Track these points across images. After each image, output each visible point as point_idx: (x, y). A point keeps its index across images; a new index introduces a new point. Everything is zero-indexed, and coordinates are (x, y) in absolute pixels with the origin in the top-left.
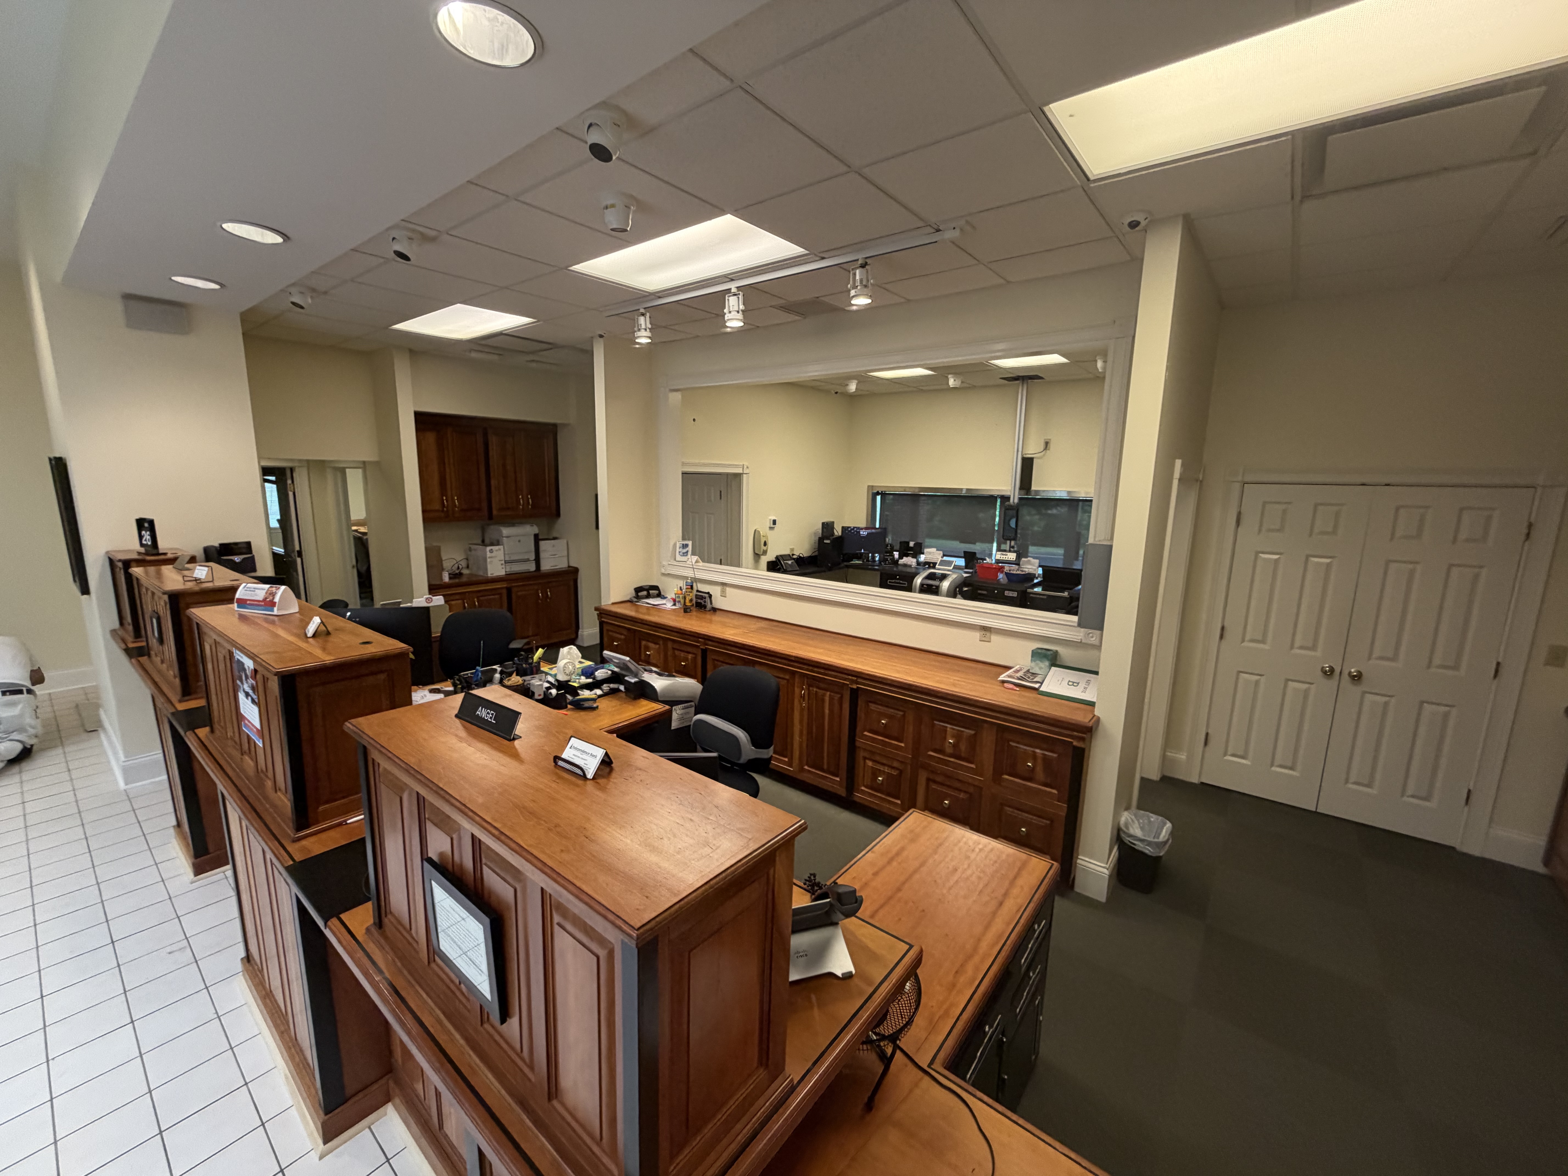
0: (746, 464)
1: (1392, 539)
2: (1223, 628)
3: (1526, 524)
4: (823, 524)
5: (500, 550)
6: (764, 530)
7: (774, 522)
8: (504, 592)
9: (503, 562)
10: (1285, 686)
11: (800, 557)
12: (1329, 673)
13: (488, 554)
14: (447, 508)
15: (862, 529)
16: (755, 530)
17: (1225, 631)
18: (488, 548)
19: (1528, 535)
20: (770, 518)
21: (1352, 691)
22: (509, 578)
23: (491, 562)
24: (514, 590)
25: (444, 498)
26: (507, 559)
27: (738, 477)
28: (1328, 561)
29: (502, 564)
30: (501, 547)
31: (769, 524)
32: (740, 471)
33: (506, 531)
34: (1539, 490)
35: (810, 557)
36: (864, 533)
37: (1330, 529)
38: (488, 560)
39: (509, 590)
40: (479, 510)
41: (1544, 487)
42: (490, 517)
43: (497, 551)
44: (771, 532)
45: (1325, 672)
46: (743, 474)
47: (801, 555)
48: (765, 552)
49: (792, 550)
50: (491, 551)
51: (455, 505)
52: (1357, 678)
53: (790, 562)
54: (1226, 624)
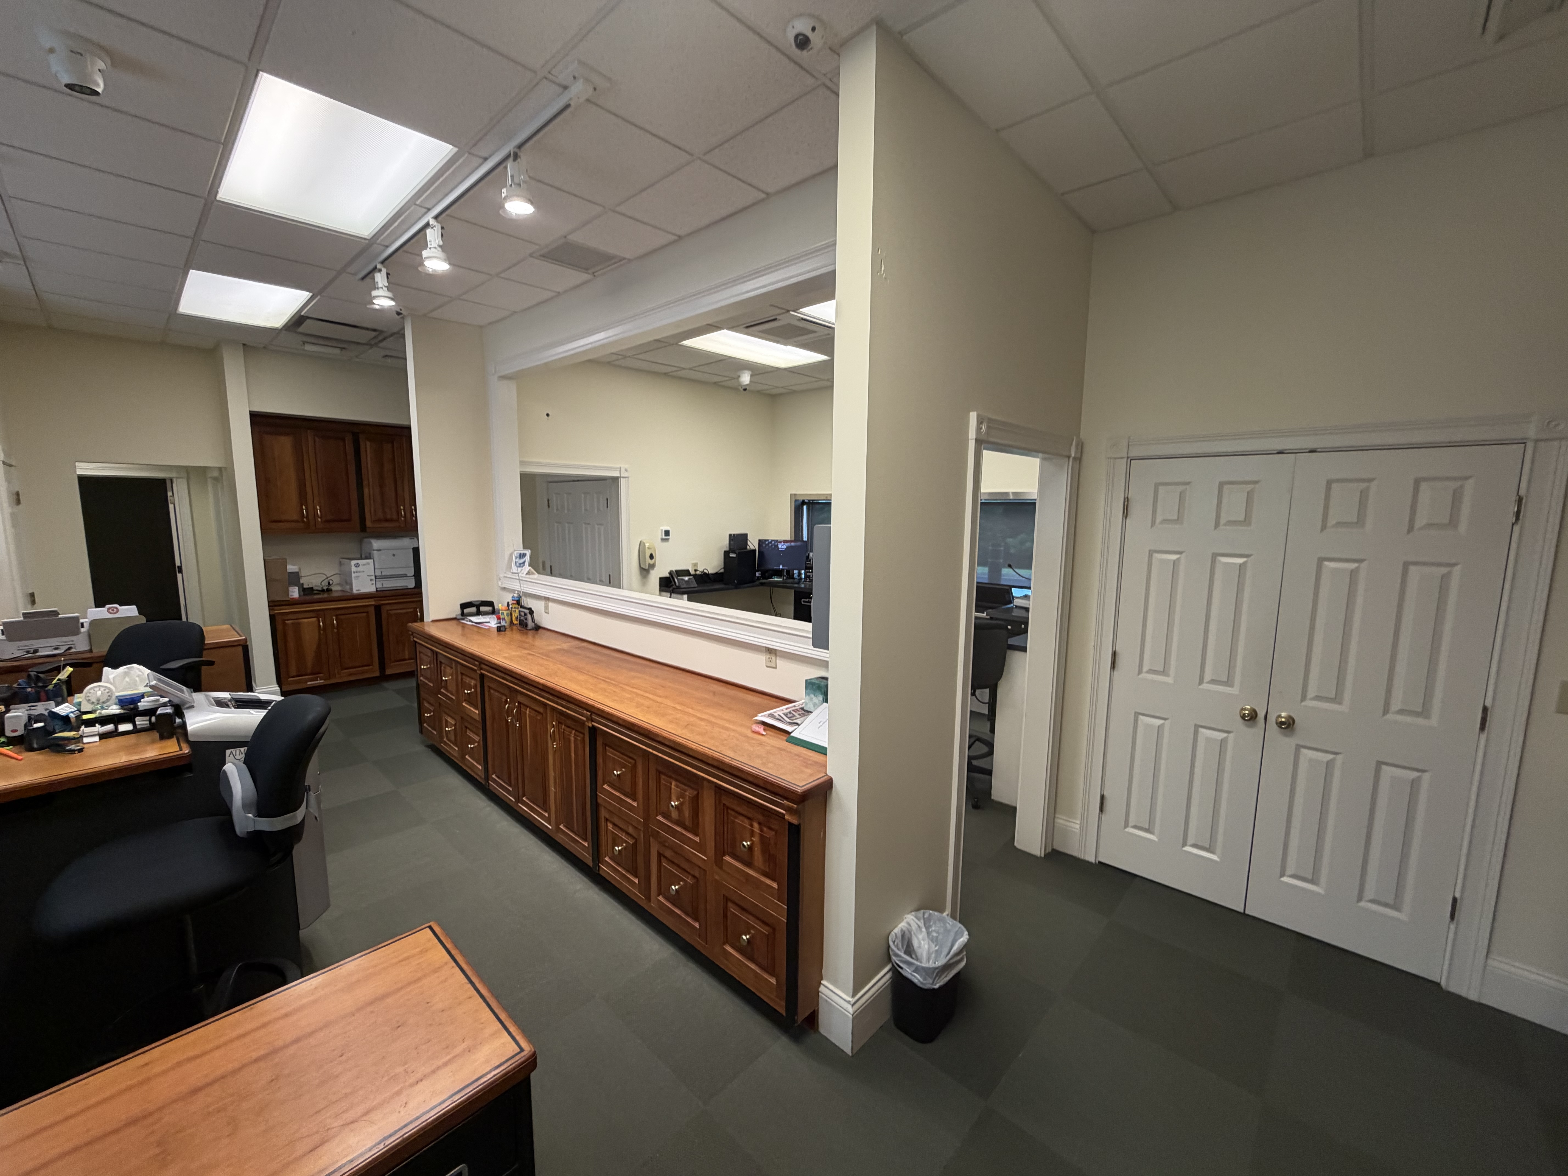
0: (624, 466)
1: (1324, 527)
2: (1114, 654)
3: (1514, 498)
4: (730, 535)
5: (368, 564)
6: (653, 540)
7: (667, 533)
8: (372, 611)
9: (373, 578)
10: (1196, 733)
11: (705, 573)
12: (1251, 718)
13: (354, 569)
14: (307, 517)
15: (780, 542)
16: (641, 542)
17: (1117, 657)
18: (353, 562)
19: (1518, 514)
20: (661, 528)
21: (1284, 744)
22: (379, 595)
23: (357, 577)
24: (384, 609)
25: (304, 507)
26: (378, 573)
27: (615, 480)
28: (1241, 561)
29: (371, 580)
30: (371, 561)
31: (661, 535)
32: (616, 474)
33: (376, 544)
34: (1530, 446)
35: (716, 573)
36: (782, 546)
37: (1242, 518)
38: (353, 575)
39: (378, 608)
40: (349, 520)
41: (1537, 441)
42: (363, 528)
43: (364, 565)
44: (665, 544)
45: (1243, 717)
46: (620, 477)
47: (706, 571)
48: (652, 566)
49: (695, 565)
50: (357, 565)
51: (318, 516)
52: (1288, 725)
53: (686, 578)
54: (1118, 649)
